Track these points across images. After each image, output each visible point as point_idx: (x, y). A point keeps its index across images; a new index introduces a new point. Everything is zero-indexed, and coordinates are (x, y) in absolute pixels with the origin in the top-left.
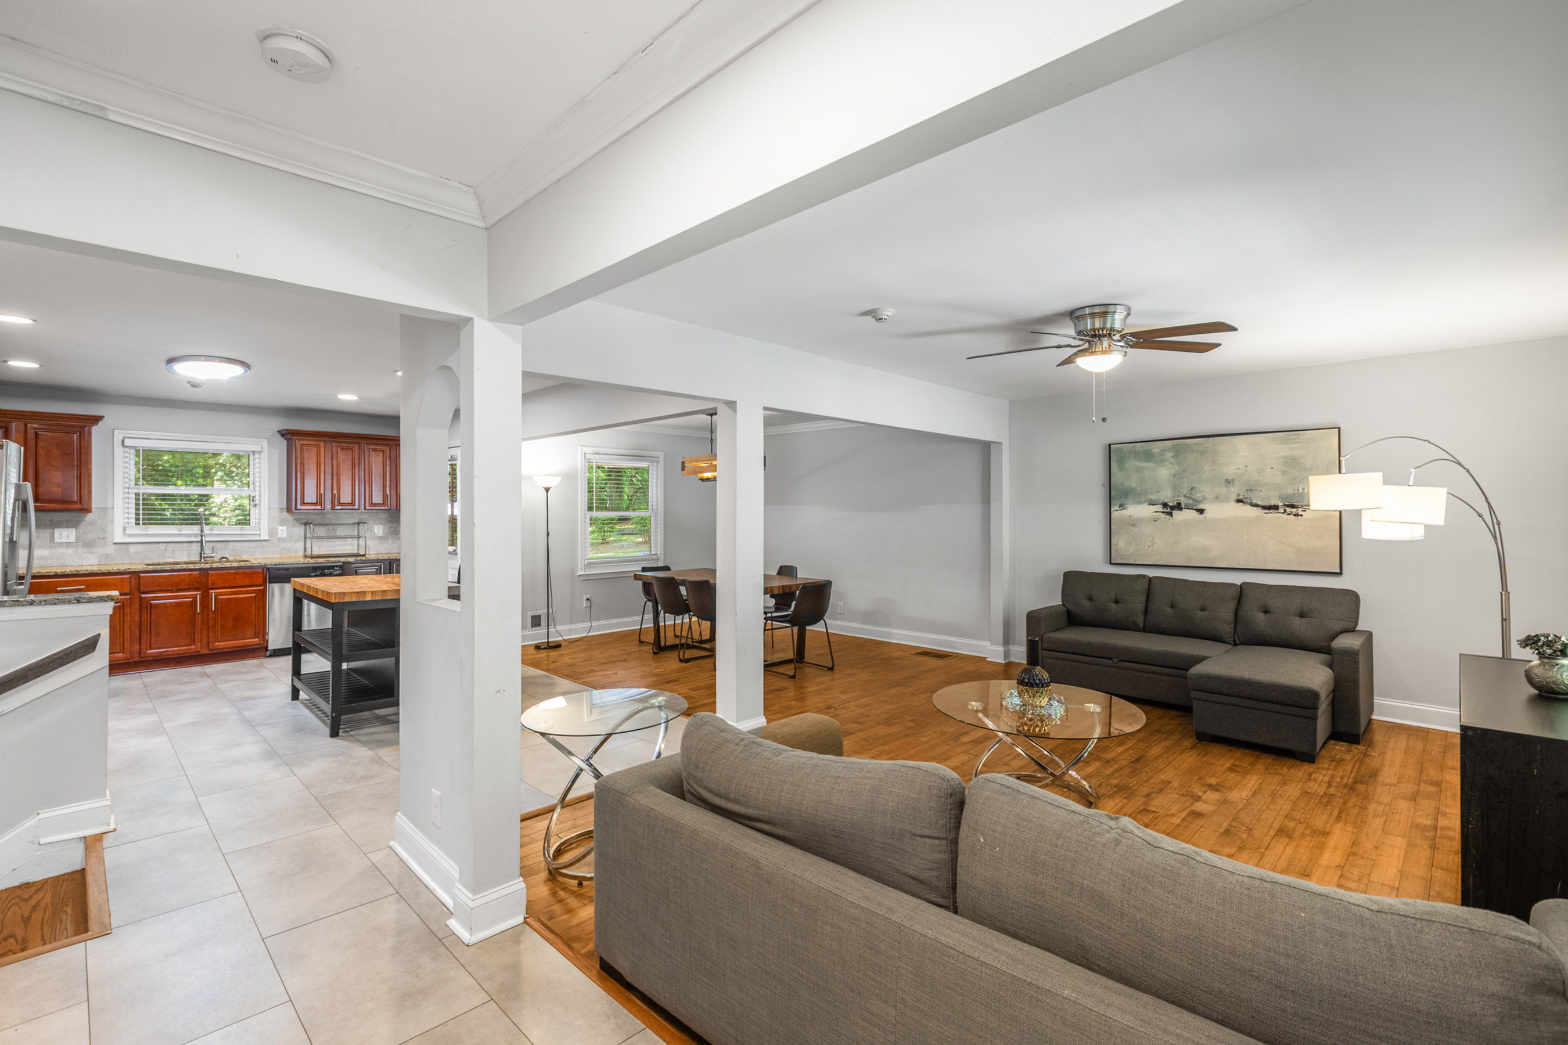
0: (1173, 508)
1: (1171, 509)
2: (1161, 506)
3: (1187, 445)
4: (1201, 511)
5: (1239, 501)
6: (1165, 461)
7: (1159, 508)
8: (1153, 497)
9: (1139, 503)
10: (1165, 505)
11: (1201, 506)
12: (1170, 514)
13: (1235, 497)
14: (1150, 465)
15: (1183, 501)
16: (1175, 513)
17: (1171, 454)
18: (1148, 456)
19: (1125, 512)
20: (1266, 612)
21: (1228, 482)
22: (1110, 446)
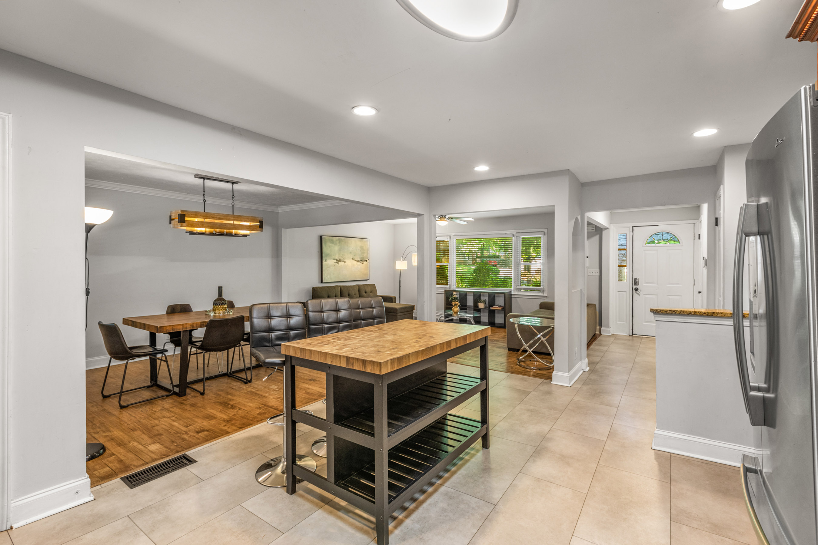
1: (338, 261)
2: (336, 260)
3: (342, 239)
4: (345, 262)
5: (352, 259)
6: (337, 244)
7: (335, 261)
8: (334, 257)
9: (330, 259)
10: (337, 260)
11: (345, 261)
12: (338, 263)
13: (351, 258)
14: (333, 245)
15: (341, 259)
17: (338, 242)
18: (332, 242)
19: (326, 262)
20: (365, 292)
21: (350, 253)
22: (321, 237)
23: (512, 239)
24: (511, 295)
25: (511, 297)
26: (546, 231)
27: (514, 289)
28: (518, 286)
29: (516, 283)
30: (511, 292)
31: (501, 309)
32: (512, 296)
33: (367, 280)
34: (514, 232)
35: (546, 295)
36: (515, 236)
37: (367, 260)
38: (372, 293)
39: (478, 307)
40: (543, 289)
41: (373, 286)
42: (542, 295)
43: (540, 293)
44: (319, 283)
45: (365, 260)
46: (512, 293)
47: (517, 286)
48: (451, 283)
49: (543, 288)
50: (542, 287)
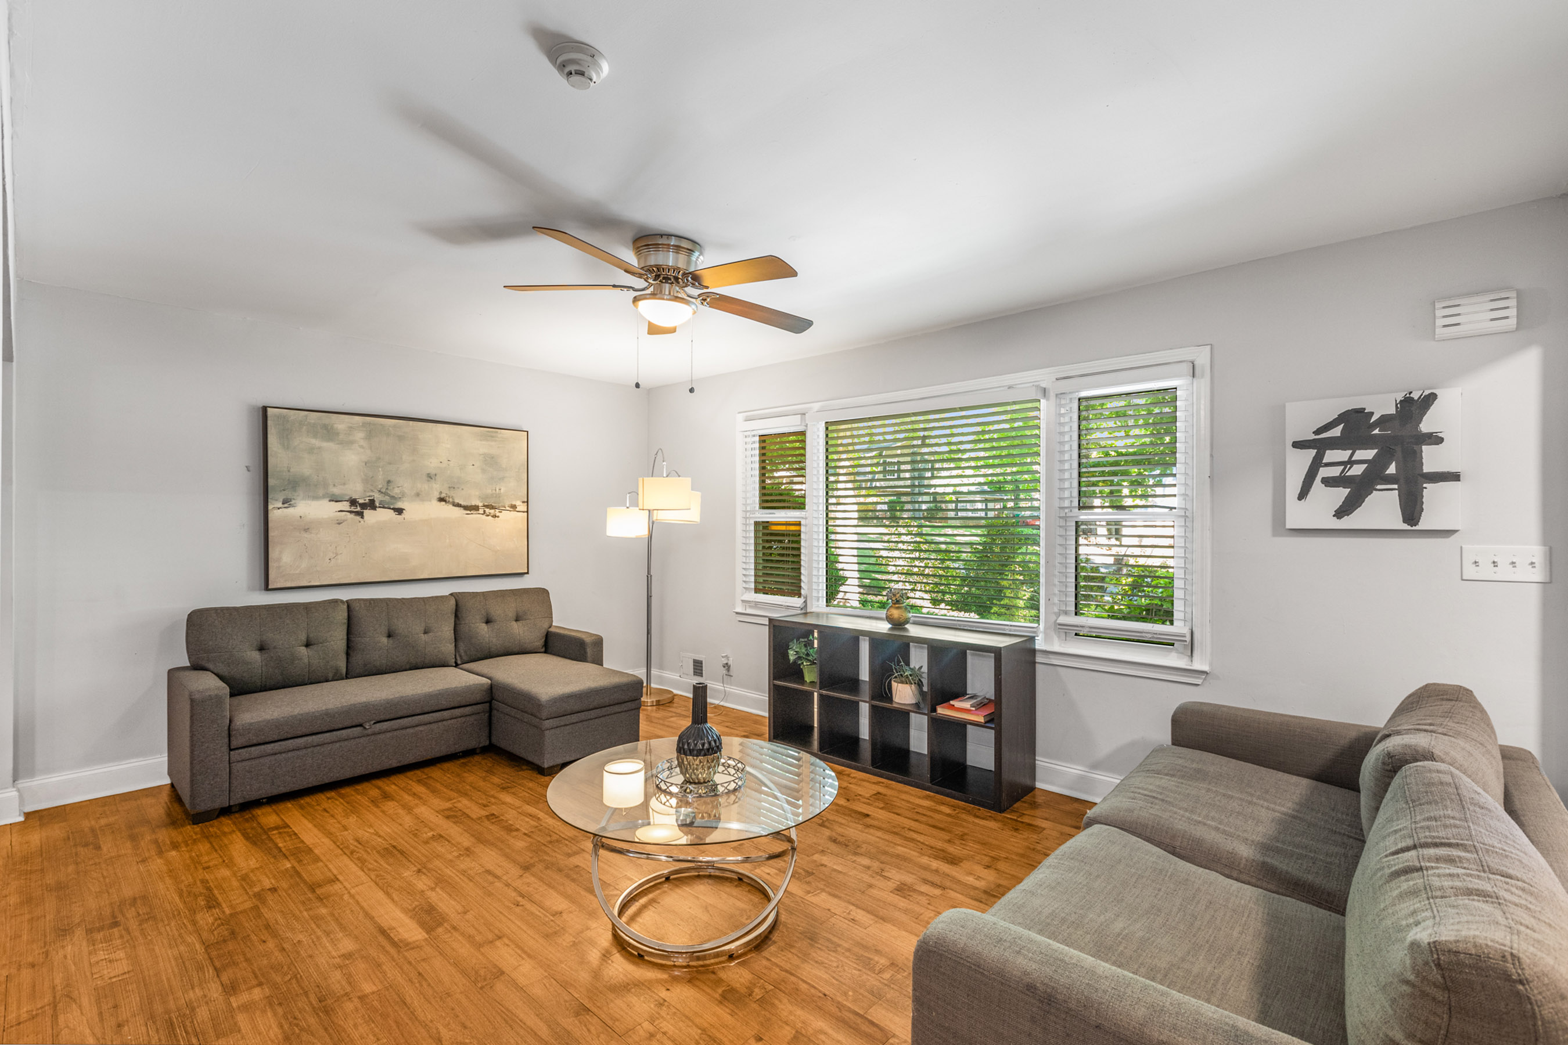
0: (364, 506)
1: (361, 507)
2: (348, 504)
3: (382, 425)
4: (399, 511)
5: (441, 500)
6: (352, 442)
7: (345, 506)
8: (336, 491)
9: (316, 498)
10: (353, 502)
11: (399, 505)
12: (361, 514)
13: (437, 495)
14: (331, 445)
15: (378, 498)
16: (367, 513)
18: (329, 433)
19: (291, 510)
20: (488, 622)
21: (430, 477)
22: (265, 409)
23: (1038, 409)
24: (1033, 652)
25: (1034, 663)
26: (1202, 357)
27: (1046, 628)
28: (1066, 613)
29: (1056, 600)
30: (1032, 639)
31: (982, 720)
32: (1039, 659)
33: (521, 574)
34: (1045, 377)
35: (1205, 668)
36: (1052, 395)
37: (518, 503)
38: (520, 623)
39: (890, 699)
40: (1188, 638)
41: (542, 595)
42: (1181, 662)
43: (1174, 655)
44: (252, 589)
45: (507, 503)
46: (1040, 644)
47: (1058, 615)
48: (810, 589)
49: (1186, 631)
50: (1179, 627)
